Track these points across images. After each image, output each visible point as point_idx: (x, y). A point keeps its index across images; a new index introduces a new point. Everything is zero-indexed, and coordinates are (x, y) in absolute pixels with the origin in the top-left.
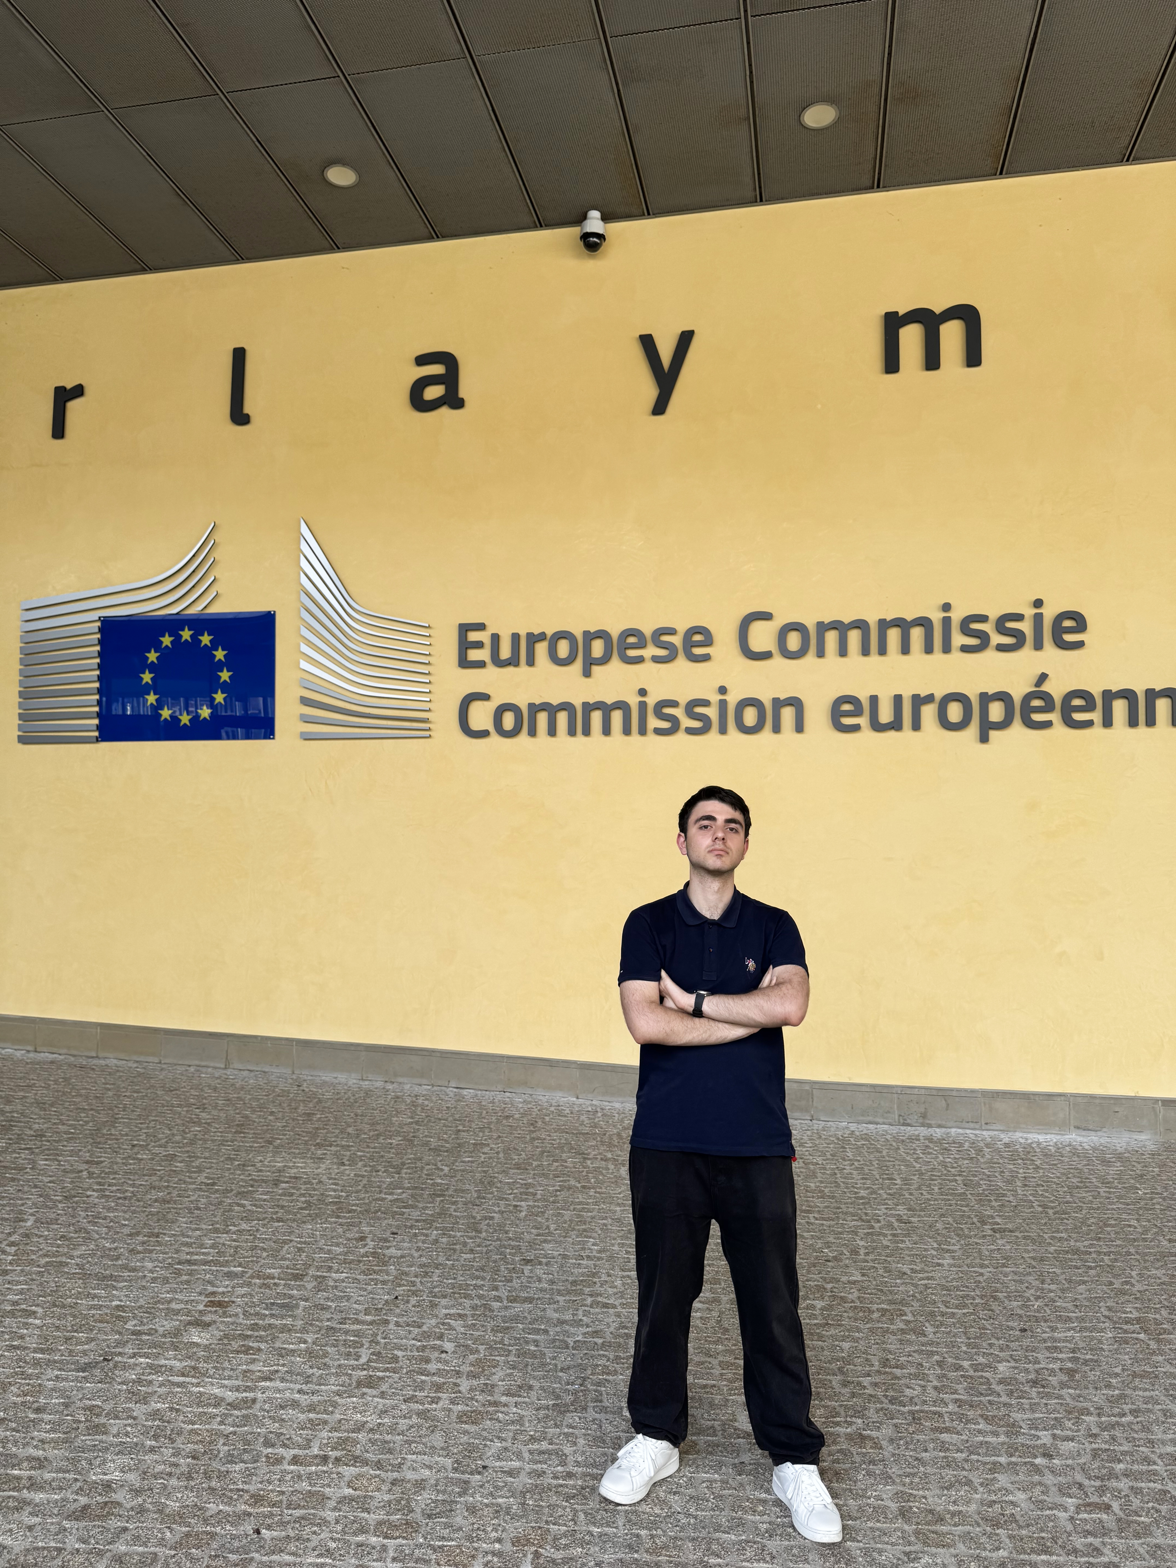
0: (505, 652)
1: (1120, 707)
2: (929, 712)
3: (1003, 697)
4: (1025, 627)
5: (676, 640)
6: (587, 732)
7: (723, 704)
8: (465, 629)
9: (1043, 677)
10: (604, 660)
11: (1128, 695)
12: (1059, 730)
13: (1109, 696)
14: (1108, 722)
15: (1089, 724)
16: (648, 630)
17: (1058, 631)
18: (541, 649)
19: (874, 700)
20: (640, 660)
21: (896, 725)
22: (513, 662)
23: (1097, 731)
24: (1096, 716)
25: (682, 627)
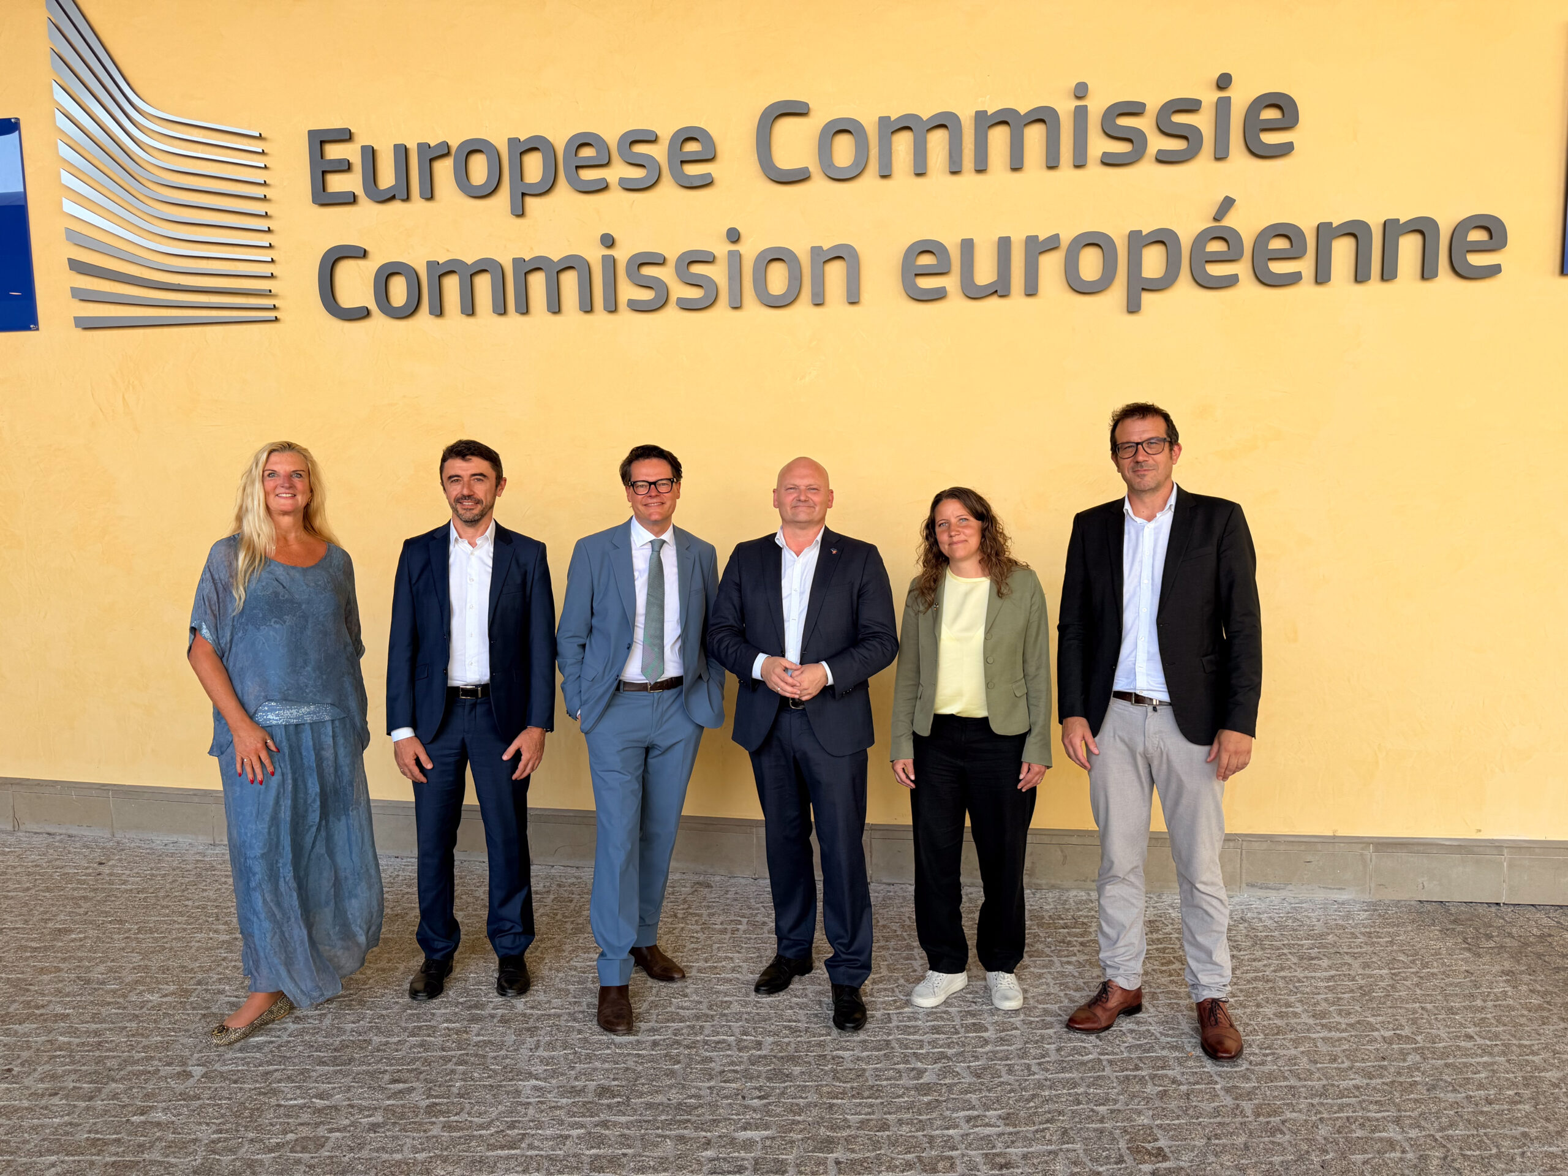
0: (387, 178)
1: (1342, 251)
2: (1051, 265)
3: (1164, 239)
4: (1203, 121)
5: (658, 152)
6: (524, 309)
7: (735, 259)
8: (320, 140)
9: (1228, 204)
10: (546, 189)
11: (1356, 231)
12: (1248, 289)
13: (1326, 233)
14: (1322, 276)
15: (1293, 279)
16: (612, 136)
17: (1253, 127)
18: (444, 170)
19: (967, 246)
20: (602, 187)
21: (999, 290)
22: (400, 194)
23: (1306, 289)
24: (1305, 266)
25: (666, 132)
